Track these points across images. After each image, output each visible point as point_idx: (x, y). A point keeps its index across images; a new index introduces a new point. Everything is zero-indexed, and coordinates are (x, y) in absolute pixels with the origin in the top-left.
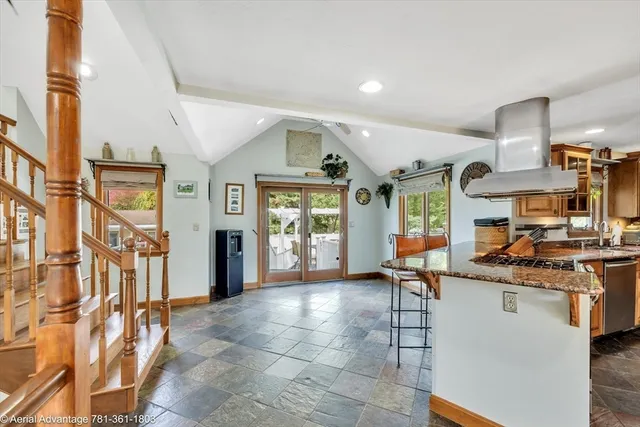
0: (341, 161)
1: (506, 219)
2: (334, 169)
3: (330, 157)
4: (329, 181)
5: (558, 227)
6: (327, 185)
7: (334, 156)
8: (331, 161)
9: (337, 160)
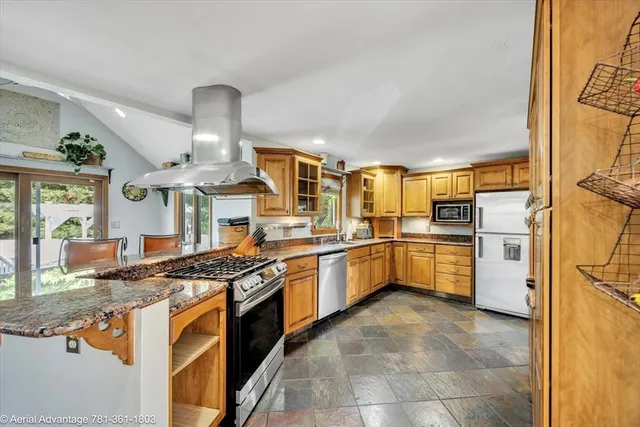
0: (93, 144)
1: (247, 219)
2: (79, 152)
3: (75, 136)
4: (70, 168)
5: (302, 226)
6: (68, 173)
7: (83, 136)
8: (76, 143)
9: (87, 141)
